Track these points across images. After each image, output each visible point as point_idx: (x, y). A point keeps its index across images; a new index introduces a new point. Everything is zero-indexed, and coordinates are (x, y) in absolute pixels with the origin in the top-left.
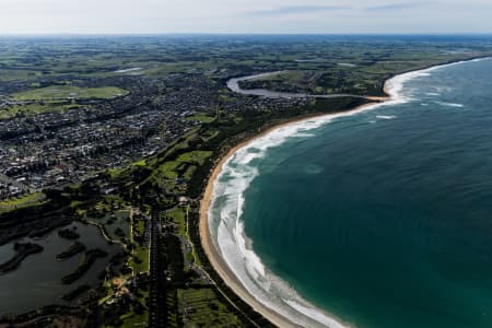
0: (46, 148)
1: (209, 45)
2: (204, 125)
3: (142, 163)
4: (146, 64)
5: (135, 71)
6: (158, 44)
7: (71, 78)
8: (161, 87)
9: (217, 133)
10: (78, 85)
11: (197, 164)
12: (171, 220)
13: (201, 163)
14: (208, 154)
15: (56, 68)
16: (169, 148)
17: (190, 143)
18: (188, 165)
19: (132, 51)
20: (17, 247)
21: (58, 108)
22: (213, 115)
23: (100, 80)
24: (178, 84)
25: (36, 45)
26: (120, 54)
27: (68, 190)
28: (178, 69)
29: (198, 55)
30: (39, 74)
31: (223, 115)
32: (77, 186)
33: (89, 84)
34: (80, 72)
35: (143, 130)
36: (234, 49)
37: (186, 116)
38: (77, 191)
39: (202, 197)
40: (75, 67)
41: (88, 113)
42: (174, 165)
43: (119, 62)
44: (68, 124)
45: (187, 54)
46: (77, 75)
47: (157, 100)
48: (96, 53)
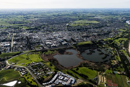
0: (86, 33)
1: (117, 11)
2: (123, 32)
3: (110, 39)
4: (101, 16)
5: (99, 17)
6: (102, 11)
7: (85, 18)
8: (108, 22)
9: (128, 34)
10: (87, 20)
11: (124, 41)
12: (122, 52)
13: (126, 41)
14: (127, 39)
15: (80, 16)
16: (116, 36)
17: (121, 36)
18: (122, 41)
19: (96, 12)
20: (90, 51)
21: (86, 25)
22: (125, 30)
23: (92, 19)
24: (112, 21)
25: (74, 10)
26: (93, 13)
27: (96, 42)
28: (110, 17)
29: (114, 14)
30: (78, 17)
31: (128, 30)
32: (98, 41)
33: (89, 20)
34: (86, 17)
35: (107, 31)
36: (125, 12)
37: (117, 29)
38: (98, 42)
39: (129, 49)
40: (84, 16)
41: (93, 26)
42: (118, 40)
43: (94, 15)
44: (89, 28)
45: (111, 13)
46: (86, 18)
47: (108, 25)
48: (88, 13)
